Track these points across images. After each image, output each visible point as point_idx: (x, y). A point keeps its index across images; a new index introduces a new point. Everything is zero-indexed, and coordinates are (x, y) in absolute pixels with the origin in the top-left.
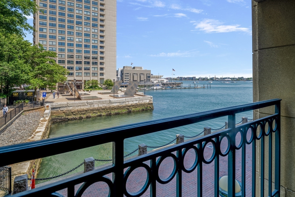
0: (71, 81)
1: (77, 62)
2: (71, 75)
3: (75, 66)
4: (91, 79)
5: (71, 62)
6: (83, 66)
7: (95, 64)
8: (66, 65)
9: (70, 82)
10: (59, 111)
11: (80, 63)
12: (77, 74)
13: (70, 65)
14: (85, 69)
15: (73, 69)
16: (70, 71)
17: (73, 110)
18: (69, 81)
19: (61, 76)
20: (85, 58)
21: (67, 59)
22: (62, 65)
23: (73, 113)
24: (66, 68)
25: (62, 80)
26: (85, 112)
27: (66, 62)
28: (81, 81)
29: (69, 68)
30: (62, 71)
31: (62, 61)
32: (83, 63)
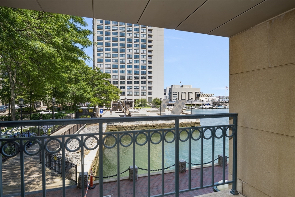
0: (123, 99)
1: (128, 83)
2: (123, 94)
3: (126, 86)
4: (141, 98)
5: (123, 82)
6: (133, 86)
7: (144, 84)
8: (119, 85)
9: (122, 101)
10: (113, 126)
11: (131, 83)
12: (129, 93)
13: (123, 85)
14: (135, 89)
15: (125, 89)
16: (123, 91)
17: (124, 126)
18: (122, 99)
19: (115, 95)
20: (135, 78)
21: (119, 80)
22: (115, 85)
23: (124, 128)
24: (119, 88)
25: (116, 99)
26: (134, 128)
27: (119, 82)
28: (132, 99)
29: (121, 88)
30: (116, 90)
31: (116, 81)
32: (133, 83)
